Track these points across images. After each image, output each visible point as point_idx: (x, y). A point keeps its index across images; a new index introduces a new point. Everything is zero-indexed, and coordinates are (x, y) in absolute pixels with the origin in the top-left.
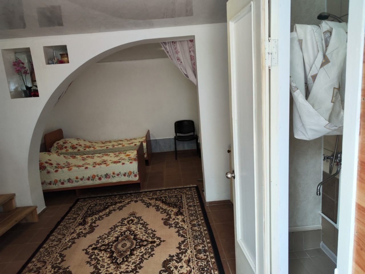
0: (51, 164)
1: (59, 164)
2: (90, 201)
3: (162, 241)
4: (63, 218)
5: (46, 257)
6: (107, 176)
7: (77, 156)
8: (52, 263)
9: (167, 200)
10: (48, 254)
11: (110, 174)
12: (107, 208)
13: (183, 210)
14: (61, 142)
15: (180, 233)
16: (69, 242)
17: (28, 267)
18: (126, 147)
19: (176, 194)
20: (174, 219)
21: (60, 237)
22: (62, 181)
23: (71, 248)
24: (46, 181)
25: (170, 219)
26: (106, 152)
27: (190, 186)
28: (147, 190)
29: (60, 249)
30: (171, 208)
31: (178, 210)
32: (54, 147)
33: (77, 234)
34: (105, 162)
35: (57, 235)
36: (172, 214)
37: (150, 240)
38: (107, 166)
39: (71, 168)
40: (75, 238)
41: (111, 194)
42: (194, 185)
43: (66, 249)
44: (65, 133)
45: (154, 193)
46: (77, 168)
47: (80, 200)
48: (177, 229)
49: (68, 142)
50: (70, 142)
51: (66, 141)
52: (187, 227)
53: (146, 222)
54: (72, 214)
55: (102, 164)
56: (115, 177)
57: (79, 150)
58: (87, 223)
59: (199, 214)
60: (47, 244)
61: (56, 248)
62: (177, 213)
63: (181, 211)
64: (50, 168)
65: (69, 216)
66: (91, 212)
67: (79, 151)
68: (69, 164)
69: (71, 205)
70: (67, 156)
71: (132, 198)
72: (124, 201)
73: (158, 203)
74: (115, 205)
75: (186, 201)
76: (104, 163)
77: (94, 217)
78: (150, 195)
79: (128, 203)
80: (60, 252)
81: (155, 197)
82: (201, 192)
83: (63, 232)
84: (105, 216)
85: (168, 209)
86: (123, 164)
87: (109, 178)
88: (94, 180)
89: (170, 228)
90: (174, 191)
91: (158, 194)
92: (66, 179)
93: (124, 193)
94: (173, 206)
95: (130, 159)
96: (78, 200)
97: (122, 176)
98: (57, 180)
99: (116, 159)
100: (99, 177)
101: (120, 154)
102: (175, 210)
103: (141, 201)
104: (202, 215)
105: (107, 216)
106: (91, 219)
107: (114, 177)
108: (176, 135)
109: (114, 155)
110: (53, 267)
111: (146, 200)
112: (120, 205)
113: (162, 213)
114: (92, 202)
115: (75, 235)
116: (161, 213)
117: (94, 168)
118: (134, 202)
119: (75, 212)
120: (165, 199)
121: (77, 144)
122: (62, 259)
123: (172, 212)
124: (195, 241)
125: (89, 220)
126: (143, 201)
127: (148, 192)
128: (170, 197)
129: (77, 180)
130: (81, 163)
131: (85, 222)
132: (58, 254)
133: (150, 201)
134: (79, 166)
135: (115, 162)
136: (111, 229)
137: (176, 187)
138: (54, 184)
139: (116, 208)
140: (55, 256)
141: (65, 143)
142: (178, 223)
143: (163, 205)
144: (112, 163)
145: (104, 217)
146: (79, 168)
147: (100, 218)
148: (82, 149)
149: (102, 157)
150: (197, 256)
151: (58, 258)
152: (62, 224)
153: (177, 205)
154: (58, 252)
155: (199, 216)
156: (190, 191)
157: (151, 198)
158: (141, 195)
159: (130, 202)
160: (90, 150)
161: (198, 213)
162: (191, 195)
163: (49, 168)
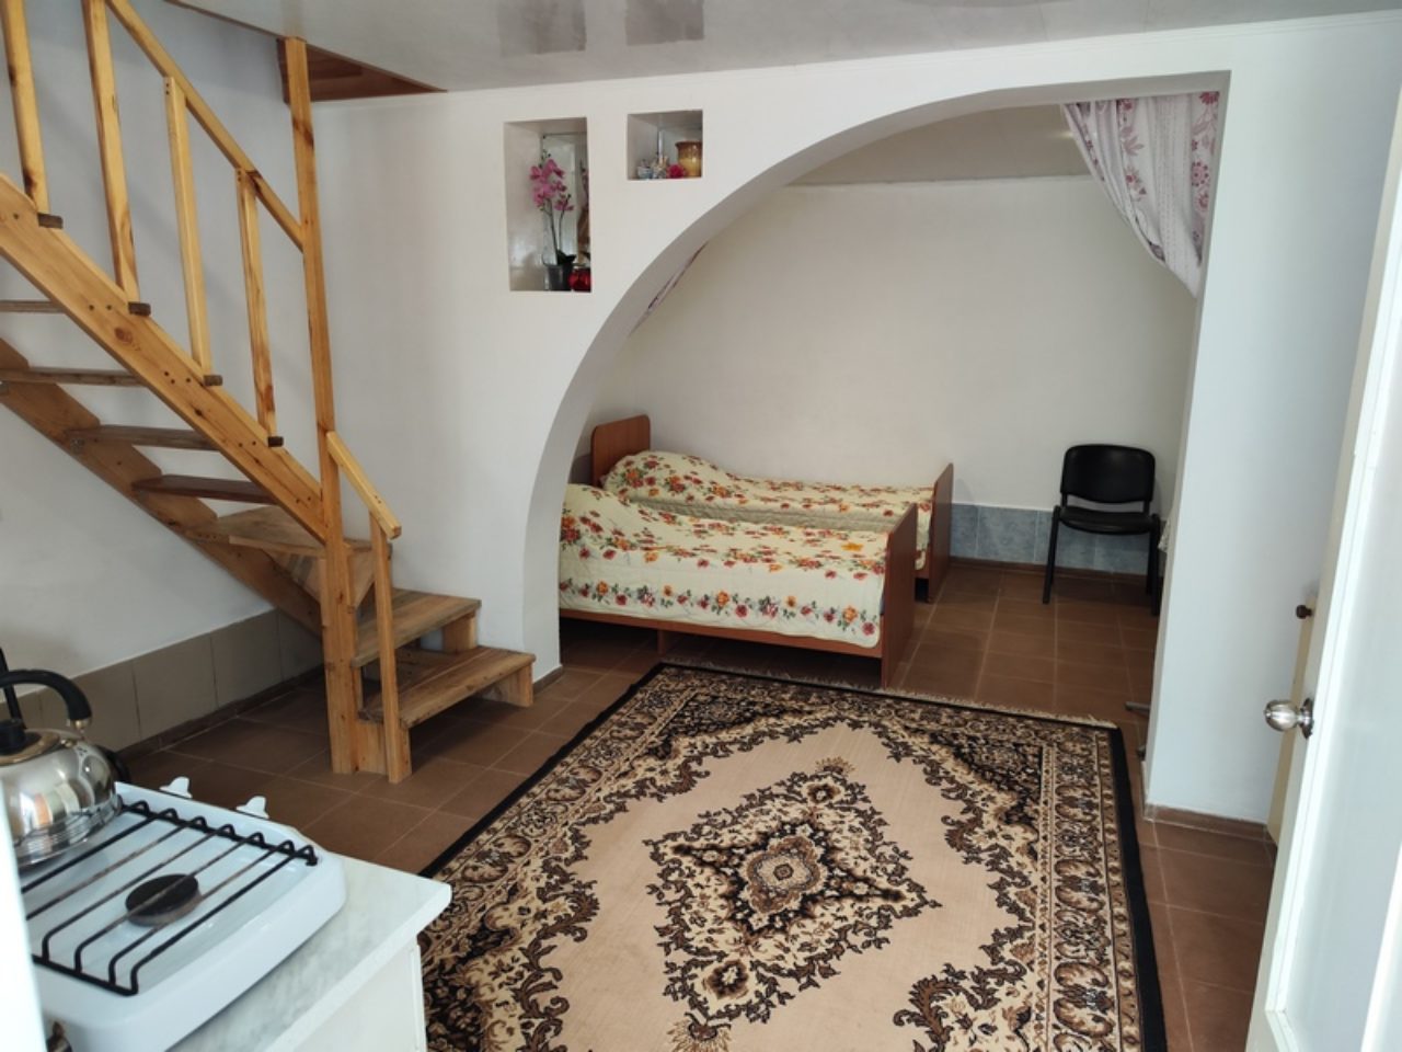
0: (597, 528)
1: (620, 534)
2: (697, 683)
3: (926, 903)
4: (603, 717)
5: (531, 826)
6: (765, 608)
7: (681, 518)
8: (547, 853)
9: (976, 753)
10: (539, 821)
11: (779, 603)
12: (748, 721)
13: (1035, 807)
14: (639, 461)
15: (1006, 895)
16: (609, 802)
17: (478, 843)
18: (851, 516)
19: (1020, 738)
20: (992, 834)
21: (584, 775)
22: (620, 593)
23: (611, 822)
24: (574, 582)
25: (977, 829)
26: (777, 521)
27: (1088, 722)
28: (902, 694)
29: (578, 816)
30: (988, 789)
31: (1014, 803)
32: (616, 474)
33: (637, 783)
34: (769, 557)
35: (576, 765)
36: (986, 812)
37: (883, 883)
38: (774, 573)
39: (654, 555)
40: (627, 795)
41: (769, 675)
42: (1106, 720)
43: (594, 821)
44: (656, 430)
45: (929, 712)
46: (675, 558)
47: (666, 670)
48: (996, 877)
49: (662, 463)
50: (667, 466)
51: (655, 460)
52: (1043, 879)
53: (878, 810)
54: (632, 711)
55: (756, 561)
56: (793, 614)
57: (691, 498)
58: (672, 754)
59: (1105, 845)
60: (543, 787)
61: (567, 809)
62: (1008, 814)
63: (1026, 809)
64: (591, 540)
65: (623, 715)
66: (693, 719)
67: (690, 502)
68: (649, 539)
69: (637, 678)
70: (648, 510)
71: (844, 710)
72: (810, 713)
73: (940, 753)
74: (777, 716)
75: (1058, 776)
76: (765, 557)
77: (698, 741)
78: (912, 715)
79: (826, 724)
80: (575, 826)
81: (933, 726)
82: (1131, 756)
83: (597, 762)
84: (738, 746)
85: (976, 787)
86: (831, 574)
87: (774, 614)
88: (722, 612)
89: (967, 861)
90: (1014, 727)
91: (944, 720)
92: (634, 588)
93: (815, 681)
94: (998, 783)
95: (858, 561)
96: (658, 669)
97: (821, 617)
98: (605, 585)
99: (809, 553)
100: (741, 603)
101: (824, 536)
102: (1004, 800)
103: (872, 729)
104: (1117, 854)
105: (744, 750)
106: (691, 745)
107: (791, 618)
108: (1064, 501)
109: (805, 538)
110: (546, 867)
111: (895, 728)
112: (796, 721)
113: (949, 798)
114: (703, 686)
115: (629, 783)
116: (943, 795)
117: (727, 568)
118: (849, 725)
119: (643, 706)
120: (970, 745)
121: (689, 474)
122: (577, 850)
123: (989, 803)
124: (1066, 946)
125: (682, 744)
126: (882, 732)
127: (907, 704)
128: (991, 742)
129: (667, 598)
130: (689, 543)
131: (667, 750)
132: (570, 829)
133: (910, 736)
134: (680, 553)
135: (802, 563)
136: (748, 799)
137: (1023, 713)
138: (594, 597)
139: (780, 729)
140: (559, 835)
141: (651, 465)
142: (1005, 854)
143: (958, 765)
144: (791, 562)
145: (734, 748)
146: (679, 560)
147: (719, 748)
148: (700, 496)
149: (763, 534)
150: (1063, 1010)
151: (565, 844)
152: (597, 733)
153: (1016, 782)
154: (570, 823)
155: (1101, 850)
156: (1081, 743)
157: (914, 725)
158: (878, 706)
159: (831, 722)
160: (725, 504)
161: (1100, 838)
162: (1082, 757)
163: (588, 539)
